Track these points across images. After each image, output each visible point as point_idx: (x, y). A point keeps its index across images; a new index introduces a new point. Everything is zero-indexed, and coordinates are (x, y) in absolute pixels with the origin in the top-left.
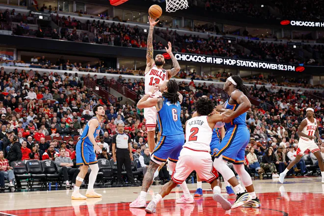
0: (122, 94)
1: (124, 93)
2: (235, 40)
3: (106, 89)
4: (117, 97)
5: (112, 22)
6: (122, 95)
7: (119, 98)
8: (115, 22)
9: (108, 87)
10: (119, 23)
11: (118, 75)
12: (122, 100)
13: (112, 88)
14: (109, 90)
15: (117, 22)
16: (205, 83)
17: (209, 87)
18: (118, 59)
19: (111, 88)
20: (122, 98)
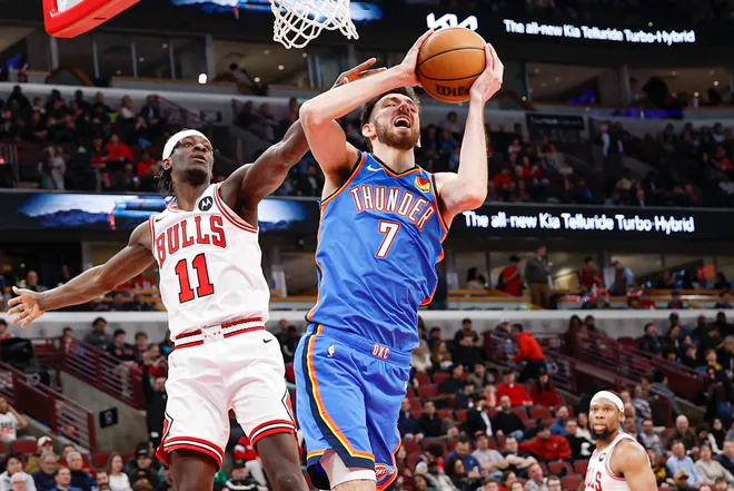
0: (117, 396)
1: (126, 394)
2: (582, 127)
3: (45, 379)
4: (95, 411)
5: (48, 88)
6: (112, 402)
7: (102, 415)
8: (63, 89)
9: (52, 372)
10: (79, 93)
11: (90, 317)
12: (115, 421)
13: (70, 372)
14: (59, 383)
15: (67, 90)
16: (467, 321)
17: (486, 334)
18: (85, 246)
19: (64, 376)
20: (114, 412)
